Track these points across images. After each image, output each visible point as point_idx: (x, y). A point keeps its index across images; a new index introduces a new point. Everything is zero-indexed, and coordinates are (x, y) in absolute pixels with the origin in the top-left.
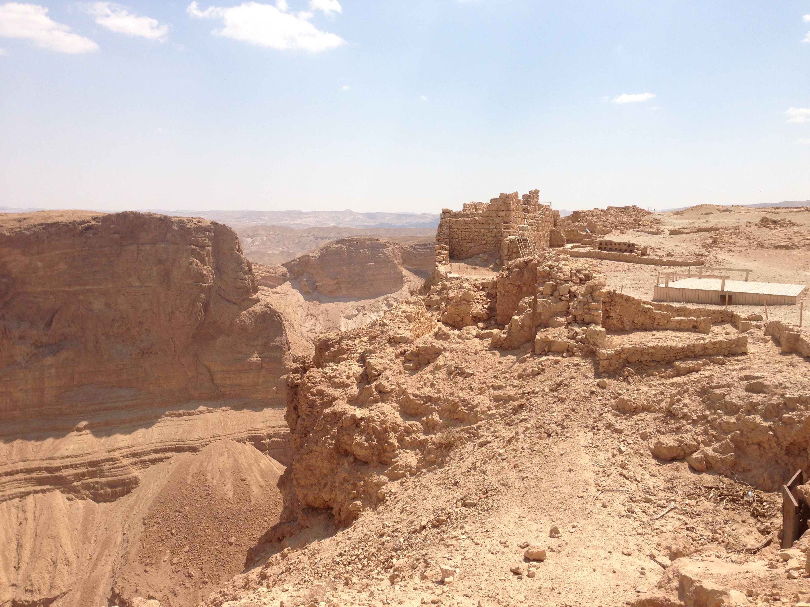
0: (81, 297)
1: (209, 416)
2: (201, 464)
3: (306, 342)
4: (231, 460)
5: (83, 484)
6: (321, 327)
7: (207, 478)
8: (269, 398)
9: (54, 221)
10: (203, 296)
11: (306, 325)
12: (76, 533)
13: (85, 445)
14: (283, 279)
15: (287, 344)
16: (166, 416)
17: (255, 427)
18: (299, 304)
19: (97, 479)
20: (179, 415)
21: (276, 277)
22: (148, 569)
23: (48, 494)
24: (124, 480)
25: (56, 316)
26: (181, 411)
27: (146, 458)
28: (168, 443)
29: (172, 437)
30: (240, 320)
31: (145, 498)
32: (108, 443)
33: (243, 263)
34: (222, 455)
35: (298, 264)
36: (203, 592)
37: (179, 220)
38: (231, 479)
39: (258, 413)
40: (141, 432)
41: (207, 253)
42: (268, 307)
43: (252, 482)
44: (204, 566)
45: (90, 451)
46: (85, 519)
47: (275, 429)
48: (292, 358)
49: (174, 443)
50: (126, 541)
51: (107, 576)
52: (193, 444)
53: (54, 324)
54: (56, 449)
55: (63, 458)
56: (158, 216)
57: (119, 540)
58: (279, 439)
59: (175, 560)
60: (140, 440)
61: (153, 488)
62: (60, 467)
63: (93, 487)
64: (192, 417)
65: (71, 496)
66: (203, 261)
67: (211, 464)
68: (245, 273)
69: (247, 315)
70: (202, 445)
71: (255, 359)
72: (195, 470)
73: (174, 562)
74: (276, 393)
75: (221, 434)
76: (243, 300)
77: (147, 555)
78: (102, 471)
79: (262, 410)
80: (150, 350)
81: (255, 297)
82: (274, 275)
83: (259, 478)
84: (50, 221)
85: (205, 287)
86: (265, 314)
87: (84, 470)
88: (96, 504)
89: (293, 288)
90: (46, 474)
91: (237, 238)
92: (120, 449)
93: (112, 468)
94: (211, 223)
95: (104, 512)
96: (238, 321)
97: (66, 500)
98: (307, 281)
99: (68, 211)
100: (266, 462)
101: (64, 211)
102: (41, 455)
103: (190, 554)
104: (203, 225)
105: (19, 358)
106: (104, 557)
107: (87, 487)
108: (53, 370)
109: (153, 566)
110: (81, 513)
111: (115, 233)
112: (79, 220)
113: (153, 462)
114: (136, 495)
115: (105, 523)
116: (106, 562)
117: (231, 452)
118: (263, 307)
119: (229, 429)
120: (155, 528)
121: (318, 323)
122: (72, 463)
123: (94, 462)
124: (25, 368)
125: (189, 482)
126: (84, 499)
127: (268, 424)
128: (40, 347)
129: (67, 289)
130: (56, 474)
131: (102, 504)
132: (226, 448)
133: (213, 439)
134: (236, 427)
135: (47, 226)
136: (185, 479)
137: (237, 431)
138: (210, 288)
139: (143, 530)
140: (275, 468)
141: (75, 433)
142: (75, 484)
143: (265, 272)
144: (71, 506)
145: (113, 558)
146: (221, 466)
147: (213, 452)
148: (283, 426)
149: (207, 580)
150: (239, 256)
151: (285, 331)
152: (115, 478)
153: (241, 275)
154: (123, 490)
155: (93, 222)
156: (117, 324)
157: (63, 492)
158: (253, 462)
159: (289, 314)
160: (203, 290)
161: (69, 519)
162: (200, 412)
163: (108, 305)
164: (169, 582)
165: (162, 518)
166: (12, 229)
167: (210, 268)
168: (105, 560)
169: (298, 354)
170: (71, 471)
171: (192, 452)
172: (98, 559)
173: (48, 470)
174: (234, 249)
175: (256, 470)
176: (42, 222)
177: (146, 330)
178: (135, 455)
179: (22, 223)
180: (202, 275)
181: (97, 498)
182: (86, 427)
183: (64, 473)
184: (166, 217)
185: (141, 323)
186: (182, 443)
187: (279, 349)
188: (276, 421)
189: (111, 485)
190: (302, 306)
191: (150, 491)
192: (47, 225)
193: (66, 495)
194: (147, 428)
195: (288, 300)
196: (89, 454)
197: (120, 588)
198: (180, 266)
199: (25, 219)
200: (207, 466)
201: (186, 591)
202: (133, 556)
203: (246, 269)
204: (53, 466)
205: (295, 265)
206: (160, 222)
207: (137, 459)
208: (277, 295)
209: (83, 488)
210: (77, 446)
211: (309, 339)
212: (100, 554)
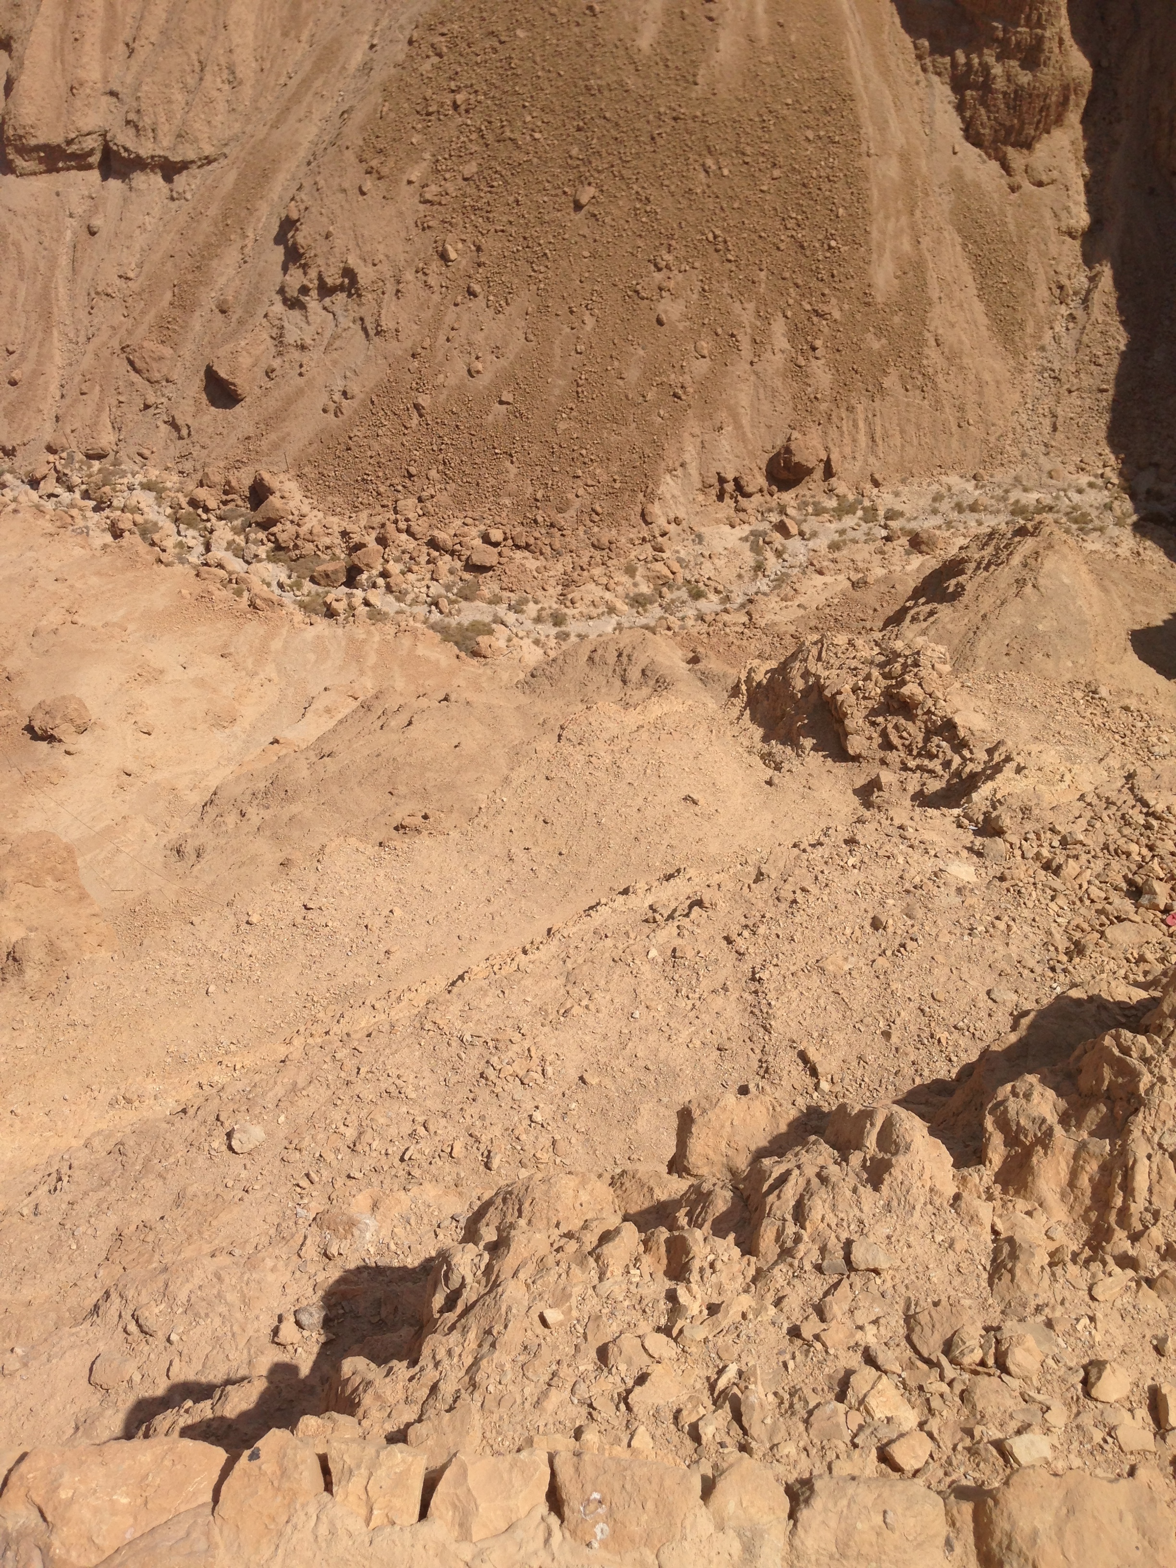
22: (368, 186)
44: (487, 243)
50: (366, 69)
51: (303, 152)
57: (358, 57)
59: (431, 192)
73: (428, 196)
77: (380, 143)
103: (471, 189)
106: (310, 97)
109: (380, 183)
116: (309, 114)
120: (426, 66)
139: (401, 58)
145: (325, 109)
149: (479, 287)
164: (399, 249)
165: (454, 40)
168: (310, 105)
172: (298, 96)
197: (302, 207)
201: (424, 294)
202: (353, 130)
212: (306, 83)
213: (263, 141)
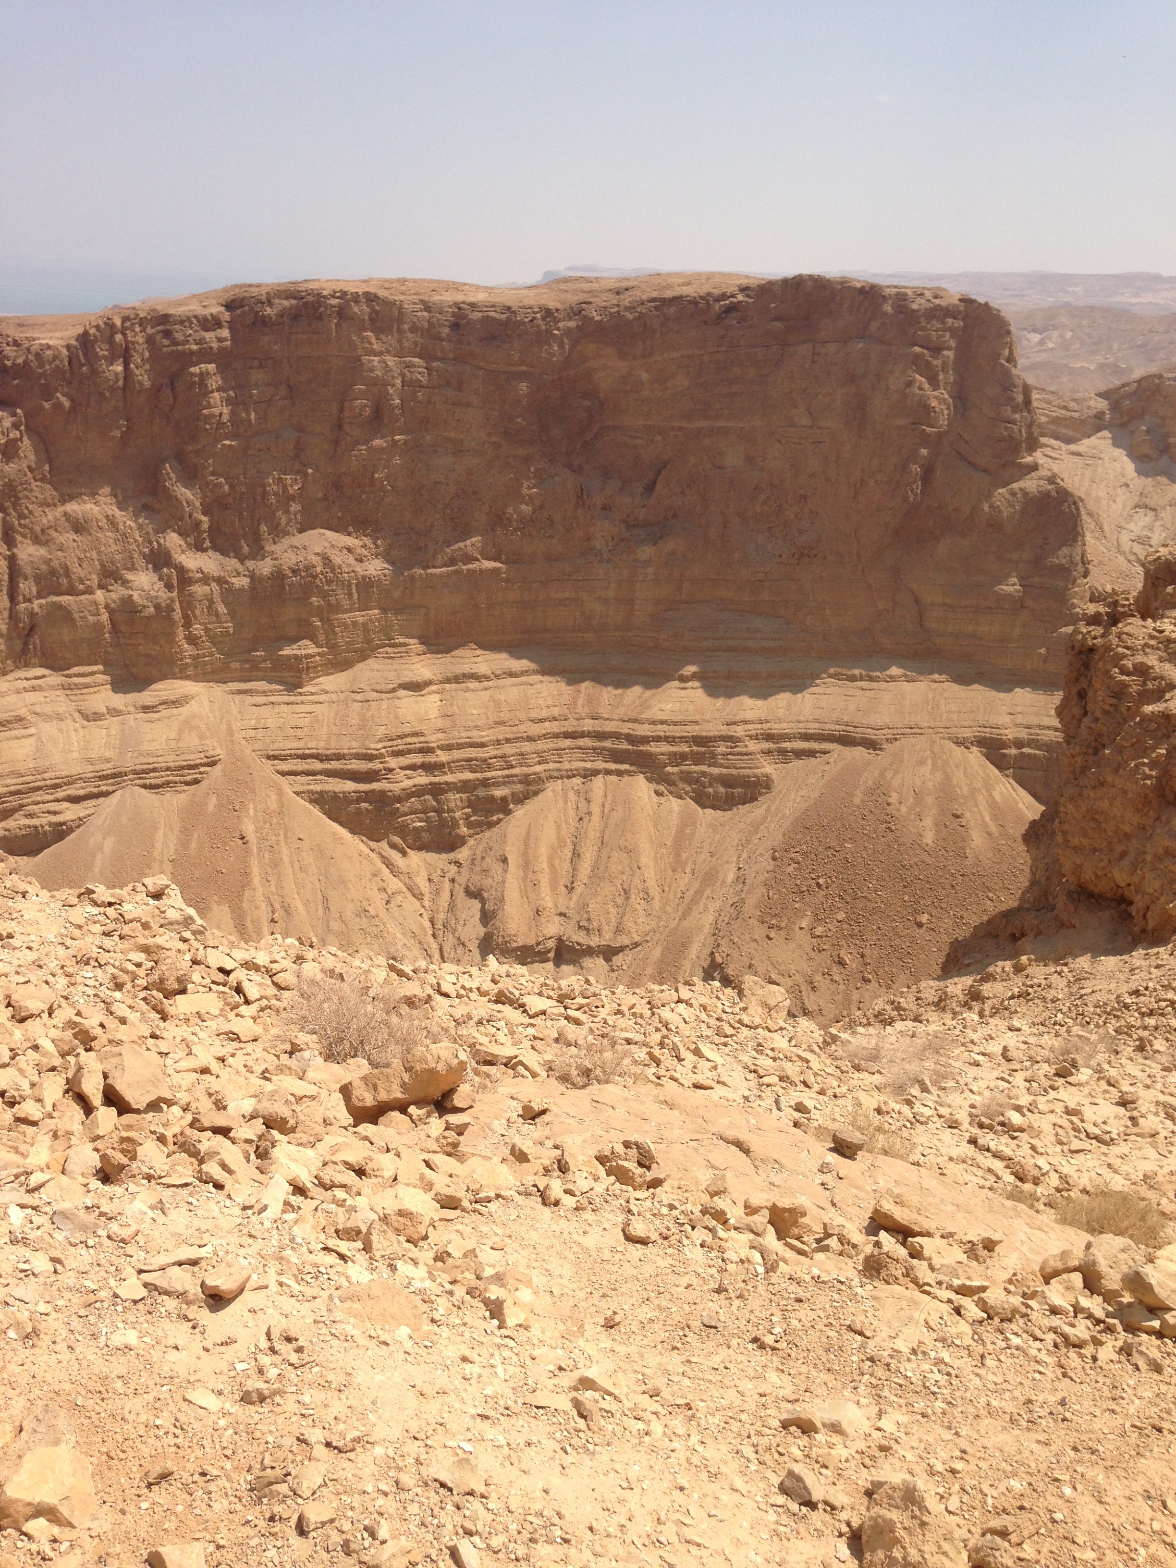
0: (707, 442)
1: (907, 687)
2: (882, 774)
3: (1126, 562)
4: (939, 776)
5: (682, 772)
6: (1164, 535)
7: (890, 800)
8: (1029, 668)
9: (675, 294)
10: (924, 452)
11: (1132, 526)
12: (664, 851)
13: (691, 707)
14: (1097, 423)
15: (1083, 563)
16: (830, 676)
17: (993, 720)
18: (1124, 480)
19: (704, 768)
20: (853, 679)
21: (1081, 421)
22: (772, 935)
23: (626, 778)
24: (748, 777)
25: (663, 473)
26: (857, 672)
27: (787, 745)
28: (828, 726)
29: (835, 716)
30: (991, 506)
31: (780, 815)
32: (728, 709)
33: (1015, 386)
34: (922, 762)
35: (1135, 393)
36: (862, 996)
37: (898, 294)
38: (934, 811)
39: (1002, 695)
40: (782, 699)
41: (944, 363)
42: (1054, 483)
43: (972, 824)
44: (867, 952)
45: (697, 718)
46: (681, 830)
47: (1032, 731)
48: (1088, 594)
49: (837, 727)
50: (741, 880)
51: (706, 931)
52: (871, 734)
53: (658, 487)
54: (645, 706)
55: (654, 723)
56: (859, 285)
57: (731, 876)
58: (1037, 752)
59: (819, 930)
60: (781, 713)
61: (795, 800)
62: (648, 737)
63: (697, 781)
64: (874, 685)
65: (661, 788)
66: (933, 381)
67: (899, 776)
68: (1016, 409)
69: (1008, 496)
70: (887, 740)
71: (1011, 589)
72: (870, 782)
73: (818, 933)
74: (1045, 661)
75: (926, 724)
76: (1004, 466)
77: (774, 911)
78: (714, 755)
79: (1010, 690)
80: (815, 552)
81: (1029, 459)
82: (1076, 415)
83: (987, 819)
84: (668, 294)
85: (929, 435)
86: (1045, 496)
87: (685, 748)
88: (699, 809)
89: (1115, 445)
90: (625, 746)
91: (1009, 333)
92: (746, 722)
93: (731, 754)
94: (961, 300)
95: (711, 826)
96: (986, 507)
97: (653, 795)
98: (1148, 432)
99: (699, 274)
100: (1005, 791)
101: (692, 275)
102: (621, 711)
103: (845, 926)
104: (943, 303)
105: (599, 544)
106: (704, 900)
107: (687, 778)
108: (650, 570)
109: (781, 932)
110: (674, 821)
111: (776, 319)
112: (716, 292)
113: (799, 754)
114: (764, 807)
115: (711, 844)
116: (706, 909)
117: (940, 761)
118: (1042, 482)
119: (941, 716)
120: (790, 869)
121: (1158, 524)
122: (667, 734)
123: (702, 737)
124: (608, 561)
125: (857, 801)
126: (681, 798)
127: (1019, 719)
128: (634, 526)
129: (684, 424)
130: (641, 748)
131: (709, 811)
132: (932, 751)
133: (908, 731)
134: (955, 716)
135: (662, 303)
136: (851, 795)
137: (956, 723)
138: (940, 435)
139: (770, 868)
140: (1021, 806)
141: (676, 683)
142: (669, 769)
143: (1060, 407)
144: (660, 805)
145: (718, 904)
146: (918, 783)
147: (905, 755)
148: (1049, 728)
149: (870, 976)
150: (1007, 373)
151: (1083, 536)
152: (734, 771)
153: (1008, 412)
154: (745, 794)
155: (740, 297)
156: (762, 498)
157: (649, 780)
158: (979, 785)
159: (1098, 500)
160: (925, 440)
161: (655, 826)
162: (891, 677)
163: (750, 460)
164: (805, 965)
165: (805, 854)
166: (606, 308)
167: (946, 396)
168: (705, 904)
169: (1103, 585)
170: (665, 748)
171: (868, 748)
172: (694, 901)
173: (630, 738)
174: (999, 355)
175: (984, 802)
176: (655, 294)
177: (811, 511)
178: (769, 737)
179: (622, 297)
180: (927, 409)
181: (702, 800)
182: (694, 677)
183: (653, 748)
184: (873, 287)
185: (804, 497)
186: (851, 729)
187: (1065, 572)
188: (1037, 714)
189: (728, 782)
190: (1127, 486)
191: (788, 804)
192: (663, 300)
193: (653, 786)
194: (794, 694)
195: (1100, 470)
196: (696, 723)
197: (724, 955)
198: (887, 389)
199: (627, 289)
200: (892, 778)
201: (833, 987)
202: (750, 908)
203: (1020, 399)
204: (638, 733)
205: (1129, 395)
206: (862, 297)
207: (772, 745)
208: (1076, 459)
209: (681, 779)
210: (678, 706)
211: (1132, 558)
212: (699, 893)
213: (676, 928)
